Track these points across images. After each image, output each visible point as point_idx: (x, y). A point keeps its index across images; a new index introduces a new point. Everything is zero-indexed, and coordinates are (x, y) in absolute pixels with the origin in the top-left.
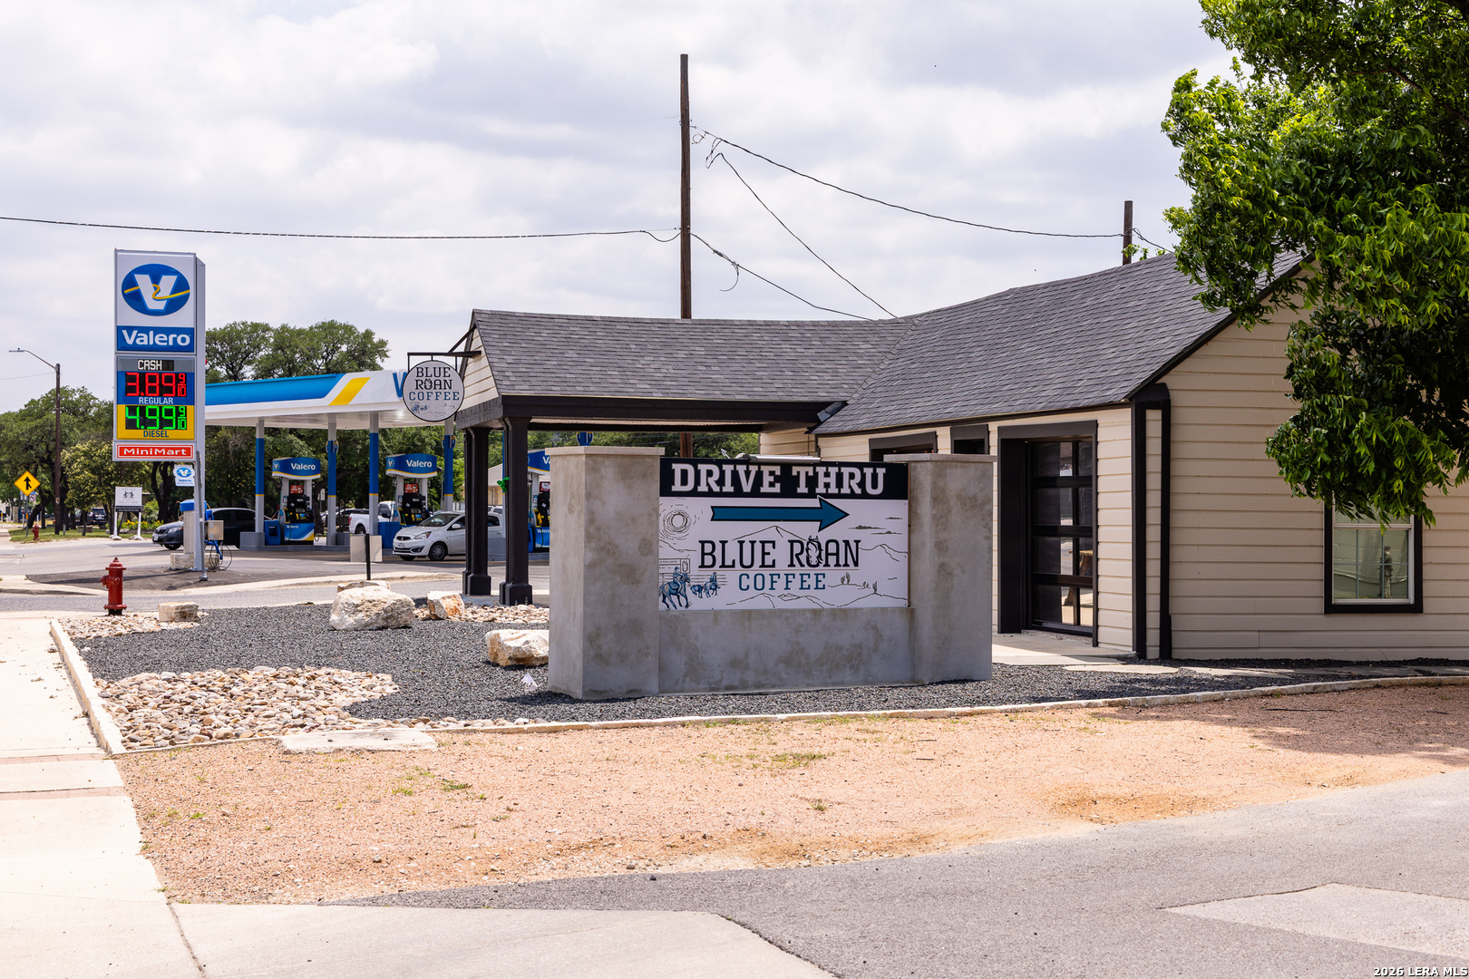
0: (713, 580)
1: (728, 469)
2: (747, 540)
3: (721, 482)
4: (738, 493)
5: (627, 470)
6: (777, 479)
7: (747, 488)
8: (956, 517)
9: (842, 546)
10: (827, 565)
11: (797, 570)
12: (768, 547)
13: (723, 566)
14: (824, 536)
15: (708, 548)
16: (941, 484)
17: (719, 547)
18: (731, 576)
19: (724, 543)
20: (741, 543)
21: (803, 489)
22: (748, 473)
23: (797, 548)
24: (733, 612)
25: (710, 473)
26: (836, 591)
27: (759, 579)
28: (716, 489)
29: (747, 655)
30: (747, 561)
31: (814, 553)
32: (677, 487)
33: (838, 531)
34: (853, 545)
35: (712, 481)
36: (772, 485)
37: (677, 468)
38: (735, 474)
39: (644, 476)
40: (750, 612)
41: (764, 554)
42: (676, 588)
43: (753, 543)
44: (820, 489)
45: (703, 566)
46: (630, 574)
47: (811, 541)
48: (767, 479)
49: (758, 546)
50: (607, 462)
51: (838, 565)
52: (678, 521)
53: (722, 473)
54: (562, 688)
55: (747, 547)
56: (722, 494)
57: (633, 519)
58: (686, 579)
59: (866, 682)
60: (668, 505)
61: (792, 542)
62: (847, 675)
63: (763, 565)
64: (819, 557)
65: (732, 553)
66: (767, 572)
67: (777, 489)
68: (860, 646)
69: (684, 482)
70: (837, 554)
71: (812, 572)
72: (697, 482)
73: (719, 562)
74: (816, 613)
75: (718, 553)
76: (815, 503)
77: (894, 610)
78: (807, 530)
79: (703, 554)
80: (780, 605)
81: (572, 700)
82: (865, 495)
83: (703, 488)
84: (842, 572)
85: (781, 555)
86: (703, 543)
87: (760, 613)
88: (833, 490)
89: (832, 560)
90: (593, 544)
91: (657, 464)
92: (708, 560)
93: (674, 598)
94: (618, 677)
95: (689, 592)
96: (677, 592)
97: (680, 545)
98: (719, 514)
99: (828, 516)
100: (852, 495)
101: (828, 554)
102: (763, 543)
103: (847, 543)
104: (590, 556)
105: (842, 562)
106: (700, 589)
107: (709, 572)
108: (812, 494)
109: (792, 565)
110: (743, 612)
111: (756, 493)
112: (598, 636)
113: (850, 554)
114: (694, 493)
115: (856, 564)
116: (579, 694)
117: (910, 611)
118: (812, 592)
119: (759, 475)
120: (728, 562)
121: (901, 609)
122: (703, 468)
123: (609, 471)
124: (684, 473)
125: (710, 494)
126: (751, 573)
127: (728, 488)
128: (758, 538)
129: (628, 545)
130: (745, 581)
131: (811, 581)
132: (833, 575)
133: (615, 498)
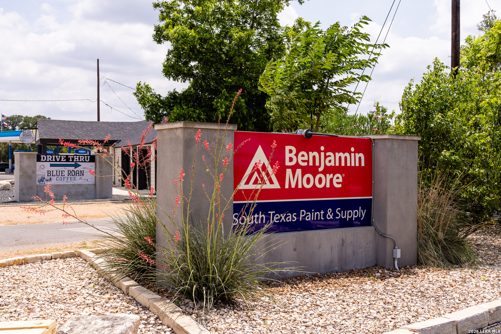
0: (50, 179)
1: (54, 156)
2: (58, 170)
3: (52, 159)
4: (56, 161)
5: (29, 157)
6: (65, 158)
7: (58, 160)
8: (104, 166)
9: (80, 172)
10: (76, 175)
11: (70, 176)
12: (63, 172)
13: (53, 176)
14: (75, 170)
15: (49, 172)
16: (101, 159)
17: (52, 172)
18: (55, 178)
19: (53, 171)
20: (57, 171)
21: (71, 160)
22: (58, 157)
23: (70, 172)
24: (55, 185)
25: (49, 157)
26: (78, 181)
27: (61, 178)
28: (51, 160)
29: (58, 193)
30: (58, 175)
31: (73, 173)
32: (42, 160)
33: (79, 169)
34: (82, 172)
35: (50, 159)
36: (64, 159)
37: (42, 156)
38: (55, 158)
39: (33, 158)
40: (58, 185)
41: (62, 173)
42: (42, 180)
43: (59, 171)
44: (75, 160)
45: (48, 176)
46: (30, 177)
47: (73, 171)
48: (63, 158)
49: (61, 172)
50: (24, 155)
51: (79, 175)
52: (42, 167)
53: (52, 157)
54: (16, 200)
55: (58, 172)
56: (52, 161)
57: (31, 167)
58: (44, 178)
59: (85, 199)
60: (39, 164)
61: (68, 171)
62: (81, 197)
63: (62, 176)
64: (75, 174)
65: (55, 173)
66: (62, 177)
67: (65, 160)
68: (84, 192)
69: (44, 159)
70: (79, 173)
71: (73, 177)
72: (47, 159)
73: (52, 175)
74: (74, 185)
75: (51, 173)
76: (74, 163)
77: (91, 184)
78: (72, 168)
79: (48, 173)
80: (66, 183)
82: (85, 162)
83: (48, 160)
84: (80, 177)
85: (66, 173)
86: (48, 171)
87: (61, 185)
88: (78, 160)
89: (78, 174)
90: (21, 171)
91: (36, 155)
92: (49, 175)
93: (41, 182)
94: (27, 198)
95: (45, 181)
96: (42, 181)
97: (43, 172)
98: (51, 165)
99: (76, 166)
100: (82, 162)
101: (76, 173)
102: (62, 171)
103: (81, 171)
104: (21, 174)
105: (80, 175)
106: (47, 180)
107: (50, 177)
108: (73, 161)
109: (68, 175)
110: (57, 185)
111: (60, 161)
112: (23, 190)
113: (82, 173)
114: (46, 161)
115: (83, 175)
116: (18, 201)
117: (95, 184)
118: (73, 181)
119: (61, 158)
120: (54, 175)
121: (93, 184)
122: (48, 156)
123: (25, 157)
124: (44, 157)
125: (50, 161)
126: (59, 177)
127: (54, 160)
128: (61, 170)
129: (29, 172)
130: (58, 179)
131: (73, 179)
132: (78, 177)
133: (26, 162)
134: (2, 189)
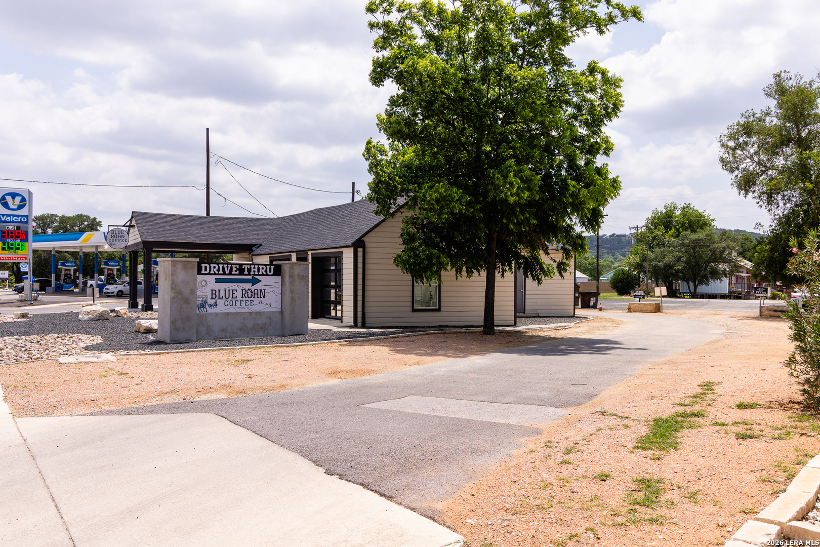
0: (216, 303)
1: (221, 266)
2: (227, 289)
3: (218, 270)
4: (224, 274)
5: (186, 266)
6: (238, 269)
7: (227, 272)
8: (297, 282)
9: (259, 291)
10: (254, 297)
11: (244, 299)
12: (234, 292)
13: (219, 298)
14: (253, 288)
15: (214, 292)
16: (292, 271)
17: (218, 291)
18: (222, 302)
19: (219, 290)
20: (225, 290)
21: (246, 273)
22: (227, 267)
23: (244, 292)
24: (223, 313)
25: (214, 267)
26: (257, 306)
27: (231, 302)
28: (217, 272)
29: (227, 327)
30: (227, 296)
31: (250, 294)
32: (203, 272)
33: (258, 286)
34: (263, 291)
35: (215, 270)
36: (236, 271)
37: (203, 265)
38: (223, 268)
39: (192, 268)
40: (228, 313)
41: (233, 294)
42: (203, 305)
43: (229, 290)
44: (252, 273)
45: (212, 298)
46: (187, 301)
47: (249, 289)
48: (234, 269)
49: (231, 292)
50: (179, 263)
51: (258, 297)
52: (204, 283)
53: (219, 267)
54: (162, 339)
55: (227, 292)
56: (218, 274)
57: (188, 283)
58: (206, 302)
60: (200, 278)
61: (242, 290)
62: (261, 333)
63: (233, 298)
64: (252, 295)
65: (222, 294)
66: (234, 300)
67: (238, 272)
68: (265, 324)
69: (206, 270)
70: (258, 294)
71: (249, 300)
72: (210, 270)
73: (218, 297)
74: (251, 313)
75: (217, 294)
76: (250, 277)
77: (276, 312)
78: (247, 286)
79: (212, 294)
80: (238, 311)
81: (166, 344)
82: (267, 275)
83: (212, 272)
84: (259, 300)
85: (239, 294)
86: (212, 290)
87: (231, 313)
88: (256, 273)
89: (256, 296)
90: (174, 291)
91: (196, 264)
92: (214, 296)
93: (202, 309)
94: (182, 335)
95: (207, 306)
96: (203, 307)
97: (204, 291)
98: (218, 281)
99: (255, 281)
100: (263, 275)
101: (254, 294)
102: (233, 290)
103: (261, 290)
104: (172, 295)
105: (259, 296)
106: (211, 306)
107: (214, 300)
108: (249, 274)
109: (242, 297)
110: (226, 313)
111: (230, 274)
112: (175, 322)
113: (262, 294)
114: (209, 274)
115: (264, 297)
116: (168, 341)
117: (282, 312)
118: (249, 306)
119: (231, 268)
120: (221, 297)
121: (278, 312)
122: (212, 266)
123: (179, 266)
124: (206, 267)
125: (215, 274)
126: (229, 300)
127: (221, 272)
128: (231, 289)
129: (186, 291)
130: (226, 303)
131: (249, 303)
132: (256, 301)
133: (181, 275)
134: (98, 318)
